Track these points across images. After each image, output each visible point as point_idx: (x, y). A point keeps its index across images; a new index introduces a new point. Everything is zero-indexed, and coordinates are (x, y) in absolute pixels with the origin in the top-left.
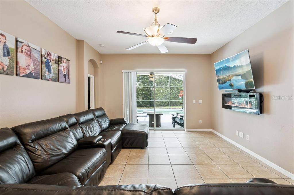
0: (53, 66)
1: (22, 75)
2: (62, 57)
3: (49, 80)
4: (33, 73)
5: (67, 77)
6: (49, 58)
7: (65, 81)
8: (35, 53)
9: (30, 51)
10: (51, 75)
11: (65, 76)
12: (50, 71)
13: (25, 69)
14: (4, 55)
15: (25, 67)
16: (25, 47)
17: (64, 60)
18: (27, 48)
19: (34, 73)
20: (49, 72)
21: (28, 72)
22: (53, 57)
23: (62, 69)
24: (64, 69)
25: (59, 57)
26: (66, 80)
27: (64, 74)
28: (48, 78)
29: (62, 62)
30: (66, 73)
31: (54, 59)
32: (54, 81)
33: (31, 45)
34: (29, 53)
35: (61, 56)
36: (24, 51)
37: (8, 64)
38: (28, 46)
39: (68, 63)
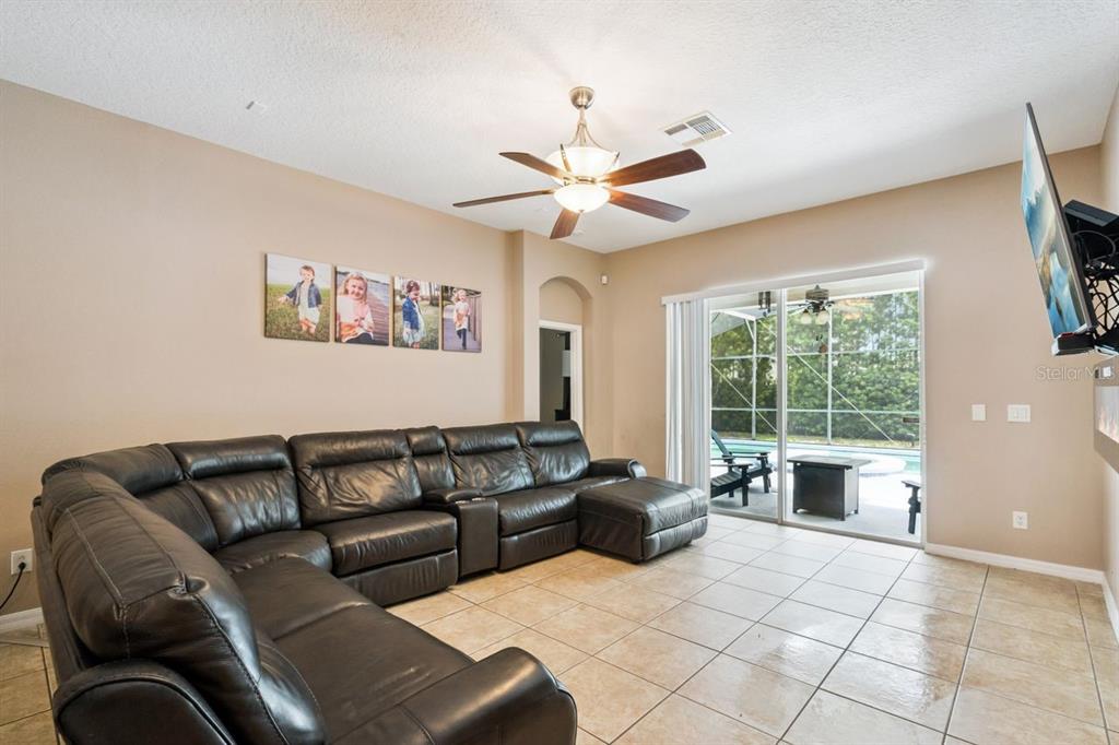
0: (425, 314)
1: (344, 340)
2: (452, 288)
3: (412, 347)
4: (372, 334)
5: (468, 335)
6: (412, 295)
7: (461, 346)
8: (376, 290)
9: (365, 288)
10: (418, 336)
11: (462, 333)
12: (414, 326)
13: (351, 327)
14: (310, 305)
15: (352, 322)
16: (352, 282)
17: (462, 294)
18: (359, 283)
19: (374, 333)
20: (412, 328)
21: (360, 331)
22: (424, 292)
23: (454, 317)
24: (460, 317)
25: (445, 289)
26: (464, 344)
27: (458, 329)
28: (410, 343)
29: (453, 299)
30: (465, 326)
31: (428, 294)
32: (427, 348)
33: (366, 275)
34: (362, 292)
35: (450, 285)
36: (350, 289)
37: (317, 321)
38: (361, 279)
39: (473, 300)
